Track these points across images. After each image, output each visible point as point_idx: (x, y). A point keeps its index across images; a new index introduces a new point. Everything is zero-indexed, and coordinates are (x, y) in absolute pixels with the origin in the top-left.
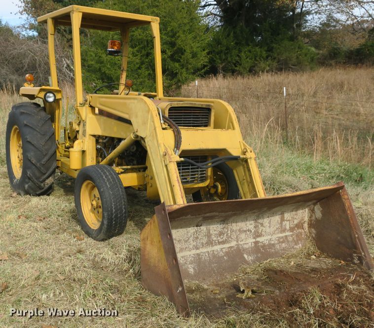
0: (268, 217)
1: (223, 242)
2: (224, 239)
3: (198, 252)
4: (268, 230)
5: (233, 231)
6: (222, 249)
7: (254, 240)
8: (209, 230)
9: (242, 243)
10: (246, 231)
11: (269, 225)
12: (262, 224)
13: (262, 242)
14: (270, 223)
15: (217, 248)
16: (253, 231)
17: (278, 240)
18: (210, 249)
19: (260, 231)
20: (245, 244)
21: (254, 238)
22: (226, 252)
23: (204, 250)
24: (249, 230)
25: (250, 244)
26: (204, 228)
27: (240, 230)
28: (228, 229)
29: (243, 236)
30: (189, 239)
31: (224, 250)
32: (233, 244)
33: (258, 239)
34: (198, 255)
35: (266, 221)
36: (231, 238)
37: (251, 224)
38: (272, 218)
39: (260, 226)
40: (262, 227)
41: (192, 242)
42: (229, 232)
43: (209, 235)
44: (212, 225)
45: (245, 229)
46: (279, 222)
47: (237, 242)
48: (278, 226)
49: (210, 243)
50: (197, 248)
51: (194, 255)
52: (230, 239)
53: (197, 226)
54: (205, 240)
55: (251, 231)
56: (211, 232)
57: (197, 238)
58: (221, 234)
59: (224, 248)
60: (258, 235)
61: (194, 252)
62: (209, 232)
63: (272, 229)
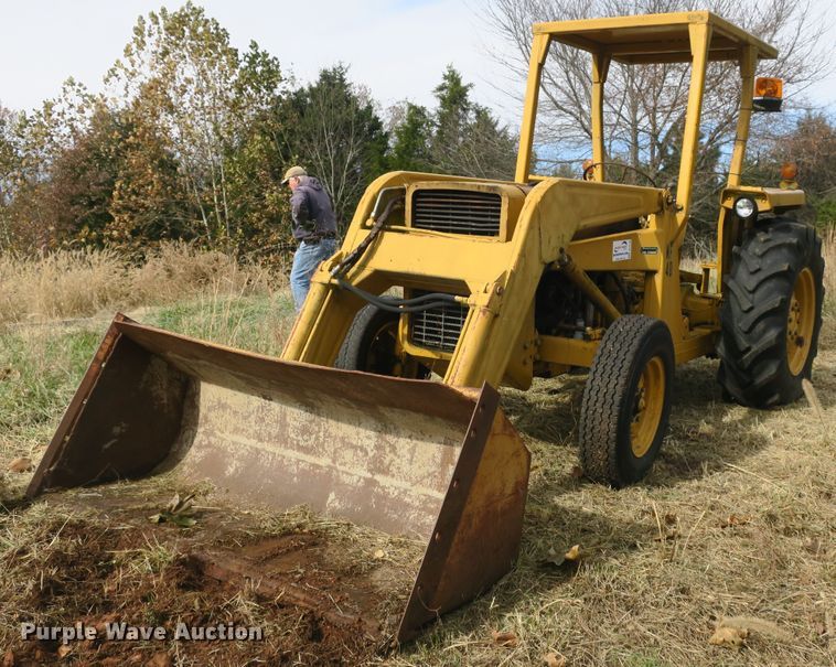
0: (410, 437)
1: (307, 450)
2: (309, 443)
3: (259, 445)
4: (406, 468)
5: (329, 436)
6: (299, 461)
7: (369, 475)
8: (285, 415)
9: (341, 468)
10: (355, 447)
11: (409, 456)
12: (394, 449)
13: (383, 488)
14: (413, 451)
15: (293, 454)
16: (371, 454)
17: (425, 502)
18: (279, 450)
19: (387, 462)
20: (347, 473)
21: (370, 471)
22: (303, 470)
23: (269, 447)
24: (362, 448)
25: (355, 479)
26: (275, 406)
27: (343, 439)
28: (319, 425)
29: (348, 455)
30: (249, 416)
31: (302, 465)
32: (324, 461)
33: (378, 477)
34: (258, 451)
35: (403, 444)
36: (323, 449)
37: (369, 438)
38: (420, 443)
39: (388, 449)
40: (391, 455)
41: (253, 423)
42: (321, 434)
43: (283, 424)
44: (291, 405)
45: (354, 443)
46: (438, 461)
47: (334, 462)
48: (433, 469)
49: (282, 439)
50: (261, 440)
51: (251, 448)
52: (321, 450)
53: (265, 398)
54: (275, 431)
55: (367, 454)
56: (288, 420)
57: (262, 420)
58: (305, 431)
59: (303, 461)
60: (379, 467)
61: (253, 442)
62: (285, 419)
63: (416, 471)
